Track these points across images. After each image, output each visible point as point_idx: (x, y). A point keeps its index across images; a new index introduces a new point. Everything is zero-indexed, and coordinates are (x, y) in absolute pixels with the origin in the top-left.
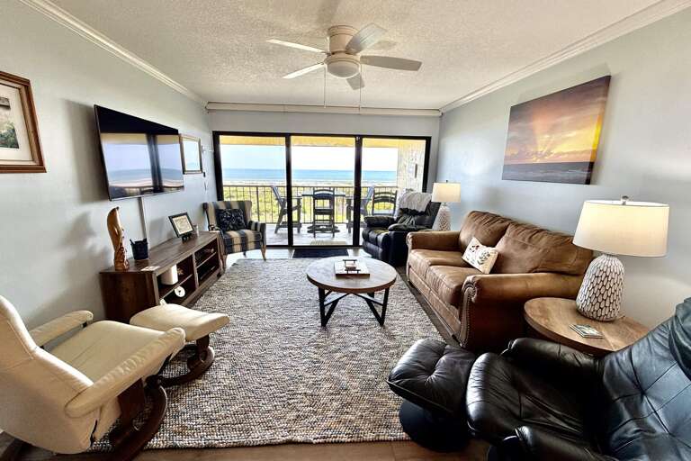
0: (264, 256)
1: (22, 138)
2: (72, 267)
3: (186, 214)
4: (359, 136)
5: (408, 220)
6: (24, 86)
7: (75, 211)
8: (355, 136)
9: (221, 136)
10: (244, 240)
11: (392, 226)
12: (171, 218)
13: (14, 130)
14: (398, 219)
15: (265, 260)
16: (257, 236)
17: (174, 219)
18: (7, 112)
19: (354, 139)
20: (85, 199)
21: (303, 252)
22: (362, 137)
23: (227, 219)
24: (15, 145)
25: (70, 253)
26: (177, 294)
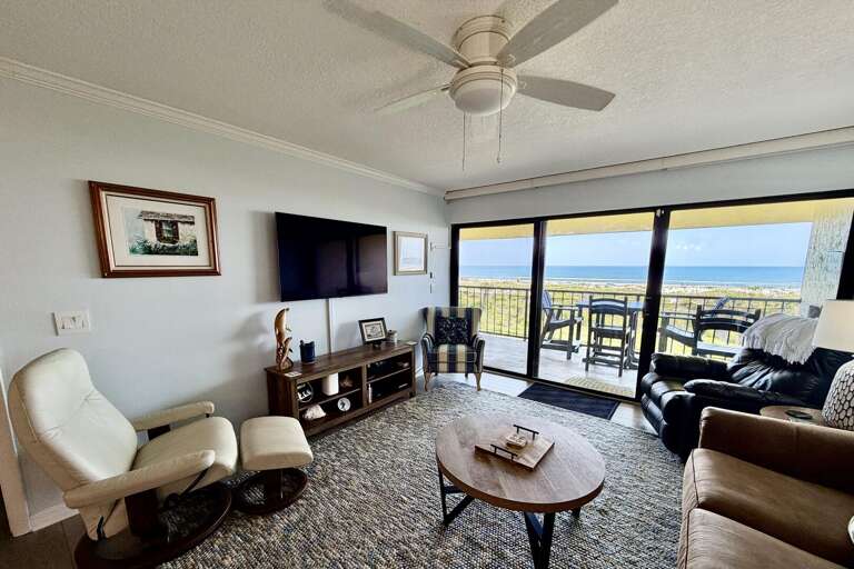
0: (478, 383)
1: (202, 247)
2: (238, 360)
3: (382, 319)
4: (662, 208)
5: (757, 375)
6: (208, 203)
7: (247, 310)
8: (653, 209)
9: (461, 230)
10: (452, 358)
11: (692, 382)
12: (361, 322)
13: (195, 241)
14: (735, 369)
15: (479, 389)
16: (469, 357)
17: (364, 325)
18: (192, 227)
19: (652, 214)
20: (260, 299)
21: (542, 391)
22: (668, 209)
23: (446, 329)
24: (195, 253)
25: (236, 347)
26: (340, 407)
